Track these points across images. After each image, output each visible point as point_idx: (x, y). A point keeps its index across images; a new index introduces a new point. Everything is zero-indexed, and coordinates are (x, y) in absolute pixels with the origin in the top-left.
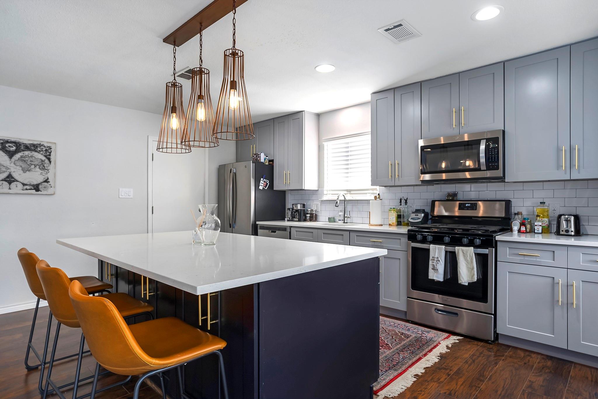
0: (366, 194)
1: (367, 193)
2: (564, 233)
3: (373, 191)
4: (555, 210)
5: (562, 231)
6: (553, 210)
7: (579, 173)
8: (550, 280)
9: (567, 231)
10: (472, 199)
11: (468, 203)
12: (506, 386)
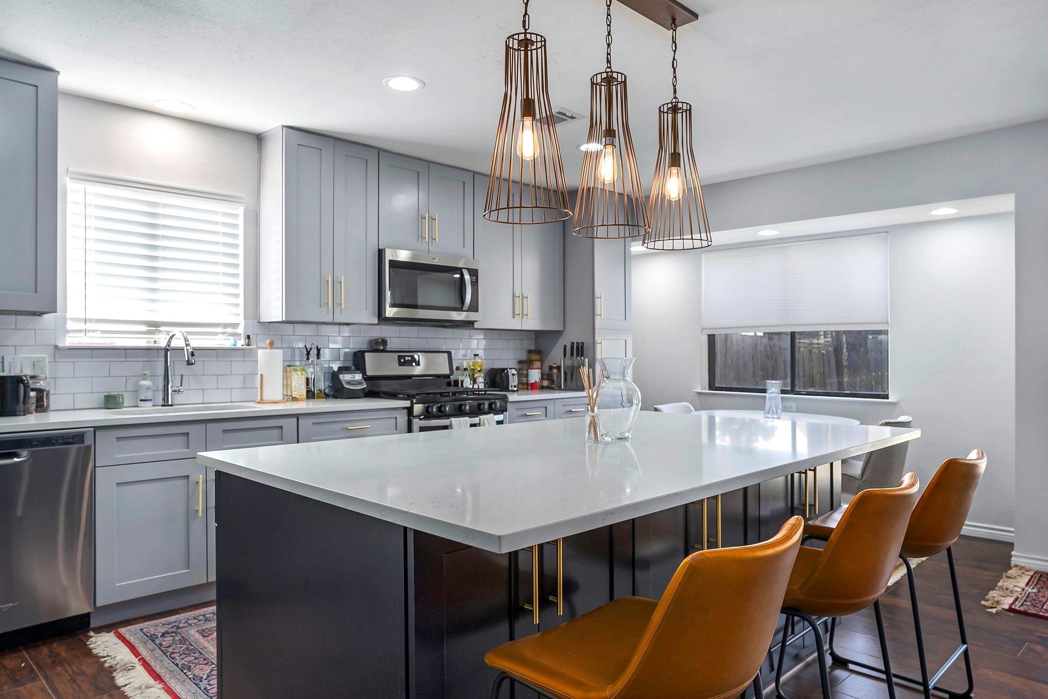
0: (216, 334)
1: (219, 333)
3: (234, 329)
5: (512, 386)
10: (401, 350)
11: (408, 356)
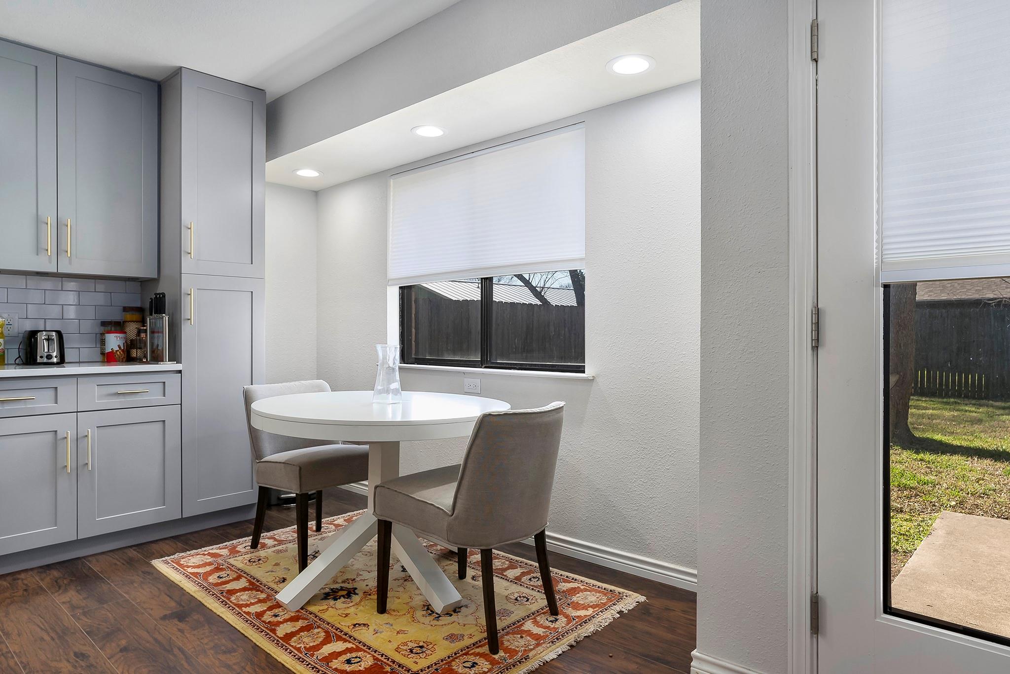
2: (45, 360)
4: (11, 325)
5: (41, 357)
6: (7, 325)
7: (70, 263)
8: (50, 436)
9: (49, 357)
12: (44, 625)
